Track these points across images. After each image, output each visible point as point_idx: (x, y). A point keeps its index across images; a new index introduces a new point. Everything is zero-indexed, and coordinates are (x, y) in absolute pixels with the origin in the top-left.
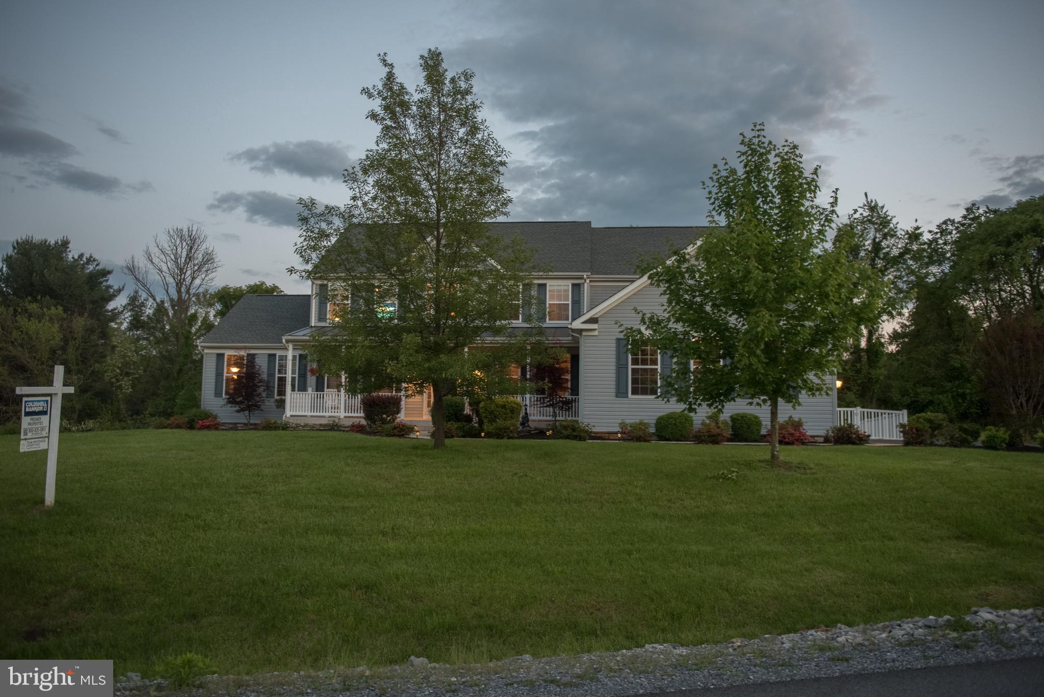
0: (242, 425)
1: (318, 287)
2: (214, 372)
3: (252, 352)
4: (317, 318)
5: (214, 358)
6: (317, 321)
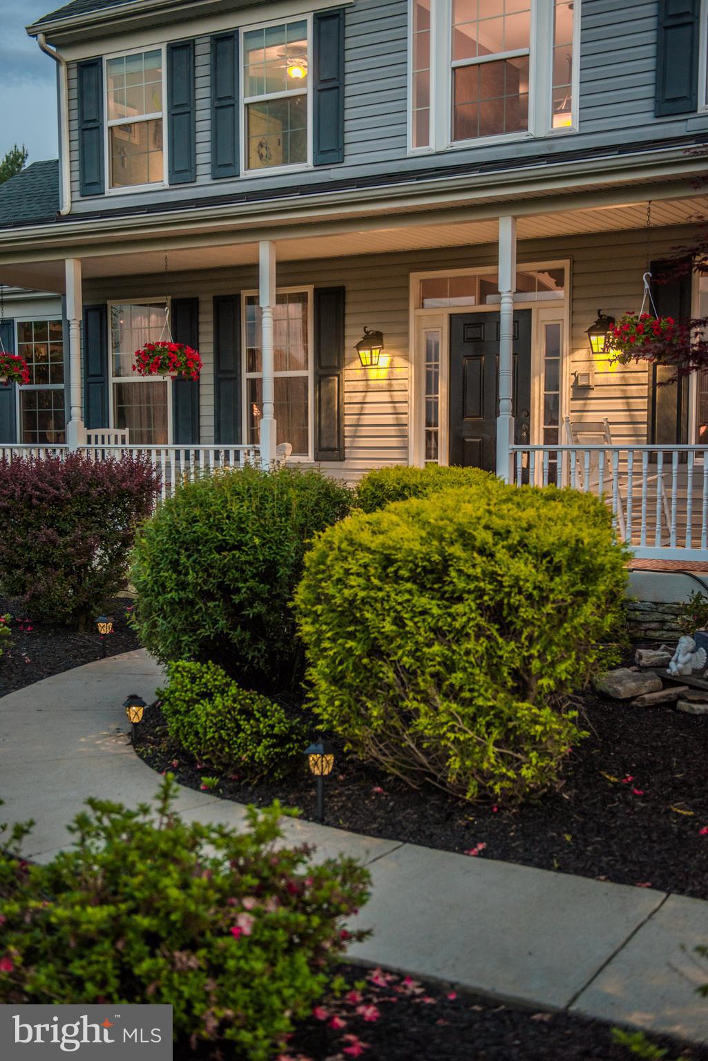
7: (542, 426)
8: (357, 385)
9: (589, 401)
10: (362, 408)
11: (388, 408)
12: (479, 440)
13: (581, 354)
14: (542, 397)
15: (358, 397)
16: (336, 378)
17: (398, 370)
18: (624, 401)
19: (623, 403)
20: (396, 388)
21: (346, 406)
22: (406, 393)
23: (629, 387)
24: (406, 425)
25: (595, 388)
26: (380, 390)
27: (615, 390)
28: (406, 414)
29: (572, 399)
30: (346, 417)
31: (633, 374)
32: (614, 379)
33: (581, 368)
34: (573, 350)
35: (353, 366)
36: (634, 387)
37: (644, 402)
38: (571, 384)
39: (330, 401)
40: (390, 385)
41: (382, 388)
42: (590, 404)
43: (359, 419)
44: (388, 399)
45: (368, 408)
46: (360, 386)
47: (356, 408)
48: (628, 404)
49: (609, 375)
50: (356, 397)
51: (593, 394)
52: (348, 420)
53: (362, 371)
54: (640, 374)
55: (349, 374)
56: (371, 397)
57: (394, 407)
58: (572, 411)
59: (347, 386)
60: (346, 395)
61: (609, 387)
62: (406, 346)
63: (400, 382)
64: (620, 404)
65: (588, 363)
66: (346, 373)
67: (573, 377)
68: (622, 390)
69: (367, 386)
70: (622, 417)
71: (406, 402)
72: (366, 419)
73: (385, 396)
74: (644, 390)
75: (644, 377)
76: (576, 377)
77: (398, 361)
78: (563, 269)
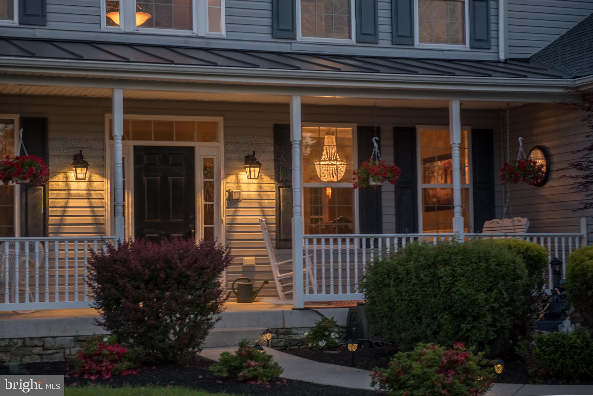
7: (203, 226)
8: (59, 194)
9: (238, 209)
10: (64, 211)
11: (88, 211)
12: (157, 235)
13: (232, 179)
14: (203, 205)
15: (62, 202)
16: (42, 188)
17: (95, 183)
18: (260, 209)
19: (259, 211)
20: (94, 197)
21: (50, 209)
22: (103, 201)
23: (263, 201)
24: (103, 224)
25: (243, 201)
26: (79, 197)
27: (254, 202)
28: (103, 216)
29: (227, 208)
30: (50, 218)
31: (265, 193)
32: (254, 195)
33: (232, 187)
34: (227, 175)
35: (56, 179)
36: (266, 201)
37: (273, 211)
38: (226, 198)
39: (36, 205)
40: (89, 194)
41: (82, 196)
42: (239, 211)
43: (62, 220)
44: (87, 205)
45: (70, 211)
46: (63, 194)
47: (59, 211)
48: (263, 211)
49: (251, 193)
50: (59, 202)
51: (241, 205)
52: (52, 220)
53: (64, 184)
54: (269, 193)
55: (52, 185)
56: (72, 203)
57: (93, 211)
58: (228, 216)
59: (51, 194)
60: (50, 200)
61: (250, 201)
62: (104, 166)
63: (97, 192)
64: (258, 211)
65: (236, 185)
66: (50, 183)
67: (227, 193)
68: (259, 203)
69: (69, 194)
70: (257, 219)
71: (103, 207)
72: (68, 220)
73: (85, 203)
74: (273, 203)
75: (273, 195)
76: (230, 194)
77: (96, 177)
78: (216, 123)
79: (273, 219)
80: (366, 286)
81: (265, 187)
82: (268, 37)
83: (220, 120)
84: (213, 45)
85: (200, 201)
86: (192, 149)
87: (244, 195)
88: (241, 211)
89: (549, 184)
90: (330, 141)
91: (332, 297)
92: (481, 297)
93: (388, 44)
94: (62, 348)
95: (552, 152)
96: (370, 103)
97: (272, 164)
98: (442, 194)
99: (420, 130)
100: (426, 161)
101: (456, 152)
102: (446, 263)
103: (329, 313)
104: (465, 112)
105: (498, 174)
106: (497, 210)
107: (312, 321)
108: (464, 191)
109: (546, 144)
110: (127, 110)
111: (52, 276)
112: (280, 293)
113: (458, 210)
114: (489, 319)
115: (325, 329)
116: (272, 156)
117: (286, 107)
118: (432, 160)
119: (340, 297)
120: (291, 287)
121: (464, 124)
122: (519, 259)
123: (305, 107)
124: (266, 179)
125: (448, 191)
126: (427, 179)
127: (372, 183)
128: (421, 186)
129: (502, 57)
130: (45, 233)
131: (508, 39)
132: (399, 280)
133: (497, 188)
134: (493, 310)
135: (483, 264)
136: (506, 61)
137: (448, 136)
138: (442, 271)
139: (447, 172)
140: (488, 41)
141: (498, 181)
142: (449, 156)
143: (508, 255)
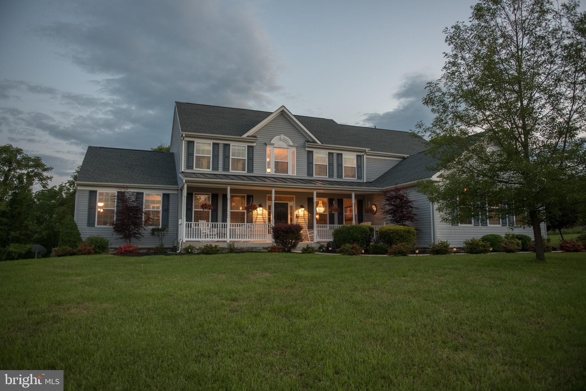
0: (113, 250)
1: (186, 143)
2: (87, 206)
3: (123, 190)
4: (185, 166)
5: (87, 194)
6: (185, 169)
7: (290, 223)
10: (257, 218)
13: (297, 211)
16: (252, 213)
17: (264, 212)
20: (264, 215)
21: (253, 218)
22: (266, 216)
23: (305, 217)
25: (300, 217)
26: (260, 215)
27: (303, 217)
28: (266, 220)
29: (296, 218)
32: (302, 215)
33: (297, 213)
34: (296, 210)
35: (255, 210)
39: (250, 216)
46: (256, 214)
47: (255, 218)
48: (305, 219)
50: (255, 216)
52: (254, 220)
53: (257, 211)
55: (254, 212)
56: (258, 216)
57: (263, 219)
58: (296, 220)
59: (254, 214)
60: (253, 216)
62: (266, 207)
64: (303, 219)
69: (258, 214)
70: (304, 221)
72: (257, 220)
73: (261, 216)
74: (307, 217)
75: (307, 215)
76: (297, 215)
77: (264, 210)
78: (293, 197)
79: (307, 221)
80: (334, 235)
81: (305, 213)
82: (306, 176)
83: (294, 196)
84: (293, 178)
85: (289, 217)
86: (287, 204)
87: (300, 215)
88: (299, 219)
89: (376, 214)
90: (320, 202)
91: (323, 240)
92: (359, 236)
93: (336, 178)
94: (260, 250)
95: (377, 206)
96: (333, 193)
97: (307, 208)
98: (349, 216)
99: (344, 199)
100: (345, 208)
101: (353, 205)
102: (352, 229)
103: (323, 244)
104: (356, 195)
105: (364, 211)
106: (364, 220)
107: (319, 245)
108: (355, 215)
109: (376, 204)
110: (275, 194)
111: (253, 234)
112: (310, 240)
113: (354, 219)
114: (361, 241)
115: (322, 247)
116: (307, 206)
117: (312, 193)
118: (347, 207)
119: (325, 240)
120: (313, 238)
121: (355, 198)
122: (368, 228)
123: (317, 193)
124: (305, 211)
125: (351, 216)
126: (345, 212)
127: (333, 212)
128: (344, 214)
129: (365, 181)
130: (252, 223)
131: (366, 177)
132: (341, 233)
133: (364, 215)
134: (362, 239)
135: (360, 229)
136: (366, 183)
137: (351, 201)
138: (351, 230)
139: (351, 211)
140: (361, 177)
141: (364, 213)
142: (352, 207)
143: (365, 228)
